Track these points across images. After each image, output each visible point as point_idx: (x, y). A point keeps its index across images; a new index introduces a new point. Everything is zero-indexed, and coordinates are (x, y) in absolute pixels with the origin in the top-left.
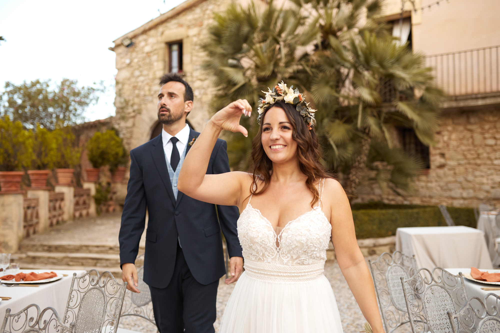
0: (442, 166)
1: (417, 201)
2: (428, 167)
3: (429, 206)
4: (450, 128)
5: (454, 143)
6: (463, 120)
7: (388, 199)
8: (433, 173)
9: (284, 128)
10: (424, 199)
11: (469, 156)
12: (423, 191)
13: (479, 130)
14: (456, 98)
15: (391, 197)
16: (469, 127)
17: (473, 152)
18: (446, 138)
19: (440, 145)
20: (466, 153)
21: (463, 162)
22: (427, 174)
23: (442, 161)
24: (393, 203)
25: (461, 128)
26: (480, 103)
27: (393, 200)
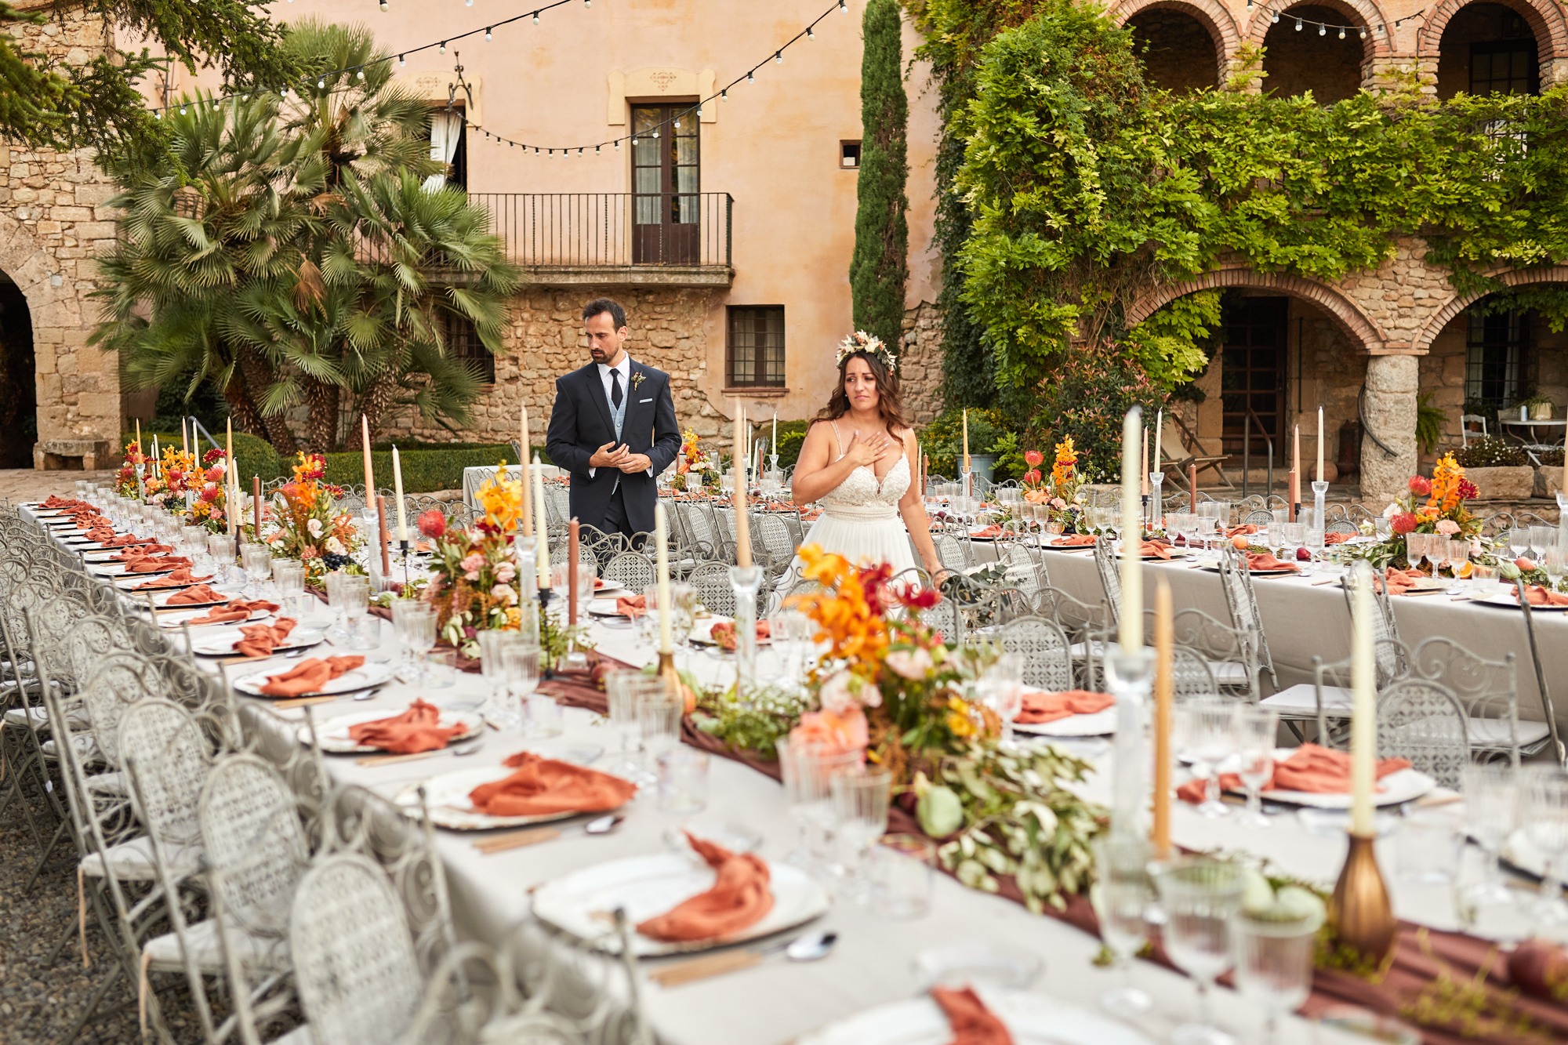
0: (513, 379)
1: (472, 438)
2: (492, 380)
3: (493, 445)
4: (526, 315)
5: (532, 341)
6: (546, 303)
7: (421, 435)
8: (498, 390)
9: (867, 379)
10: (484, 435)
11: (555, 364)
12: (483, 421)
13: (571, 322)
14: (536, 269)
15: (427, 432)
16: (556, 316)
17: (561, 357)
18: (519, 332)
19: (510, 343)
20: (551, 358)
21: (545, 373)
22: (489, 392)
23: (514, 369)
24: (432, 441)
25: (544, 317)
26: (572, 280)
27: (431, 437)
